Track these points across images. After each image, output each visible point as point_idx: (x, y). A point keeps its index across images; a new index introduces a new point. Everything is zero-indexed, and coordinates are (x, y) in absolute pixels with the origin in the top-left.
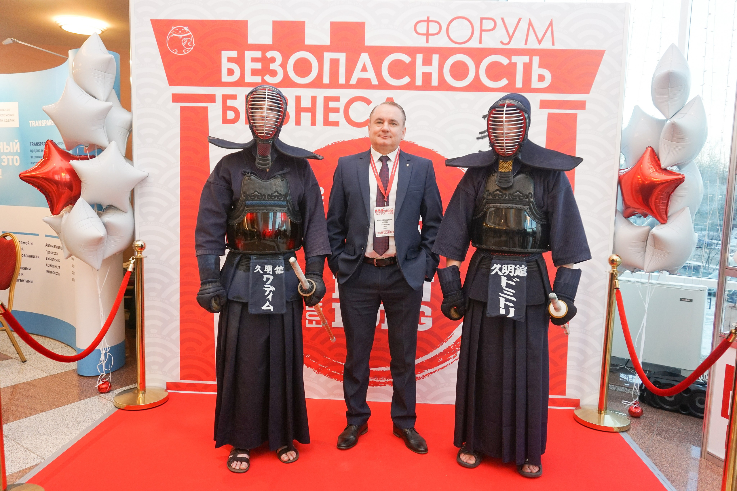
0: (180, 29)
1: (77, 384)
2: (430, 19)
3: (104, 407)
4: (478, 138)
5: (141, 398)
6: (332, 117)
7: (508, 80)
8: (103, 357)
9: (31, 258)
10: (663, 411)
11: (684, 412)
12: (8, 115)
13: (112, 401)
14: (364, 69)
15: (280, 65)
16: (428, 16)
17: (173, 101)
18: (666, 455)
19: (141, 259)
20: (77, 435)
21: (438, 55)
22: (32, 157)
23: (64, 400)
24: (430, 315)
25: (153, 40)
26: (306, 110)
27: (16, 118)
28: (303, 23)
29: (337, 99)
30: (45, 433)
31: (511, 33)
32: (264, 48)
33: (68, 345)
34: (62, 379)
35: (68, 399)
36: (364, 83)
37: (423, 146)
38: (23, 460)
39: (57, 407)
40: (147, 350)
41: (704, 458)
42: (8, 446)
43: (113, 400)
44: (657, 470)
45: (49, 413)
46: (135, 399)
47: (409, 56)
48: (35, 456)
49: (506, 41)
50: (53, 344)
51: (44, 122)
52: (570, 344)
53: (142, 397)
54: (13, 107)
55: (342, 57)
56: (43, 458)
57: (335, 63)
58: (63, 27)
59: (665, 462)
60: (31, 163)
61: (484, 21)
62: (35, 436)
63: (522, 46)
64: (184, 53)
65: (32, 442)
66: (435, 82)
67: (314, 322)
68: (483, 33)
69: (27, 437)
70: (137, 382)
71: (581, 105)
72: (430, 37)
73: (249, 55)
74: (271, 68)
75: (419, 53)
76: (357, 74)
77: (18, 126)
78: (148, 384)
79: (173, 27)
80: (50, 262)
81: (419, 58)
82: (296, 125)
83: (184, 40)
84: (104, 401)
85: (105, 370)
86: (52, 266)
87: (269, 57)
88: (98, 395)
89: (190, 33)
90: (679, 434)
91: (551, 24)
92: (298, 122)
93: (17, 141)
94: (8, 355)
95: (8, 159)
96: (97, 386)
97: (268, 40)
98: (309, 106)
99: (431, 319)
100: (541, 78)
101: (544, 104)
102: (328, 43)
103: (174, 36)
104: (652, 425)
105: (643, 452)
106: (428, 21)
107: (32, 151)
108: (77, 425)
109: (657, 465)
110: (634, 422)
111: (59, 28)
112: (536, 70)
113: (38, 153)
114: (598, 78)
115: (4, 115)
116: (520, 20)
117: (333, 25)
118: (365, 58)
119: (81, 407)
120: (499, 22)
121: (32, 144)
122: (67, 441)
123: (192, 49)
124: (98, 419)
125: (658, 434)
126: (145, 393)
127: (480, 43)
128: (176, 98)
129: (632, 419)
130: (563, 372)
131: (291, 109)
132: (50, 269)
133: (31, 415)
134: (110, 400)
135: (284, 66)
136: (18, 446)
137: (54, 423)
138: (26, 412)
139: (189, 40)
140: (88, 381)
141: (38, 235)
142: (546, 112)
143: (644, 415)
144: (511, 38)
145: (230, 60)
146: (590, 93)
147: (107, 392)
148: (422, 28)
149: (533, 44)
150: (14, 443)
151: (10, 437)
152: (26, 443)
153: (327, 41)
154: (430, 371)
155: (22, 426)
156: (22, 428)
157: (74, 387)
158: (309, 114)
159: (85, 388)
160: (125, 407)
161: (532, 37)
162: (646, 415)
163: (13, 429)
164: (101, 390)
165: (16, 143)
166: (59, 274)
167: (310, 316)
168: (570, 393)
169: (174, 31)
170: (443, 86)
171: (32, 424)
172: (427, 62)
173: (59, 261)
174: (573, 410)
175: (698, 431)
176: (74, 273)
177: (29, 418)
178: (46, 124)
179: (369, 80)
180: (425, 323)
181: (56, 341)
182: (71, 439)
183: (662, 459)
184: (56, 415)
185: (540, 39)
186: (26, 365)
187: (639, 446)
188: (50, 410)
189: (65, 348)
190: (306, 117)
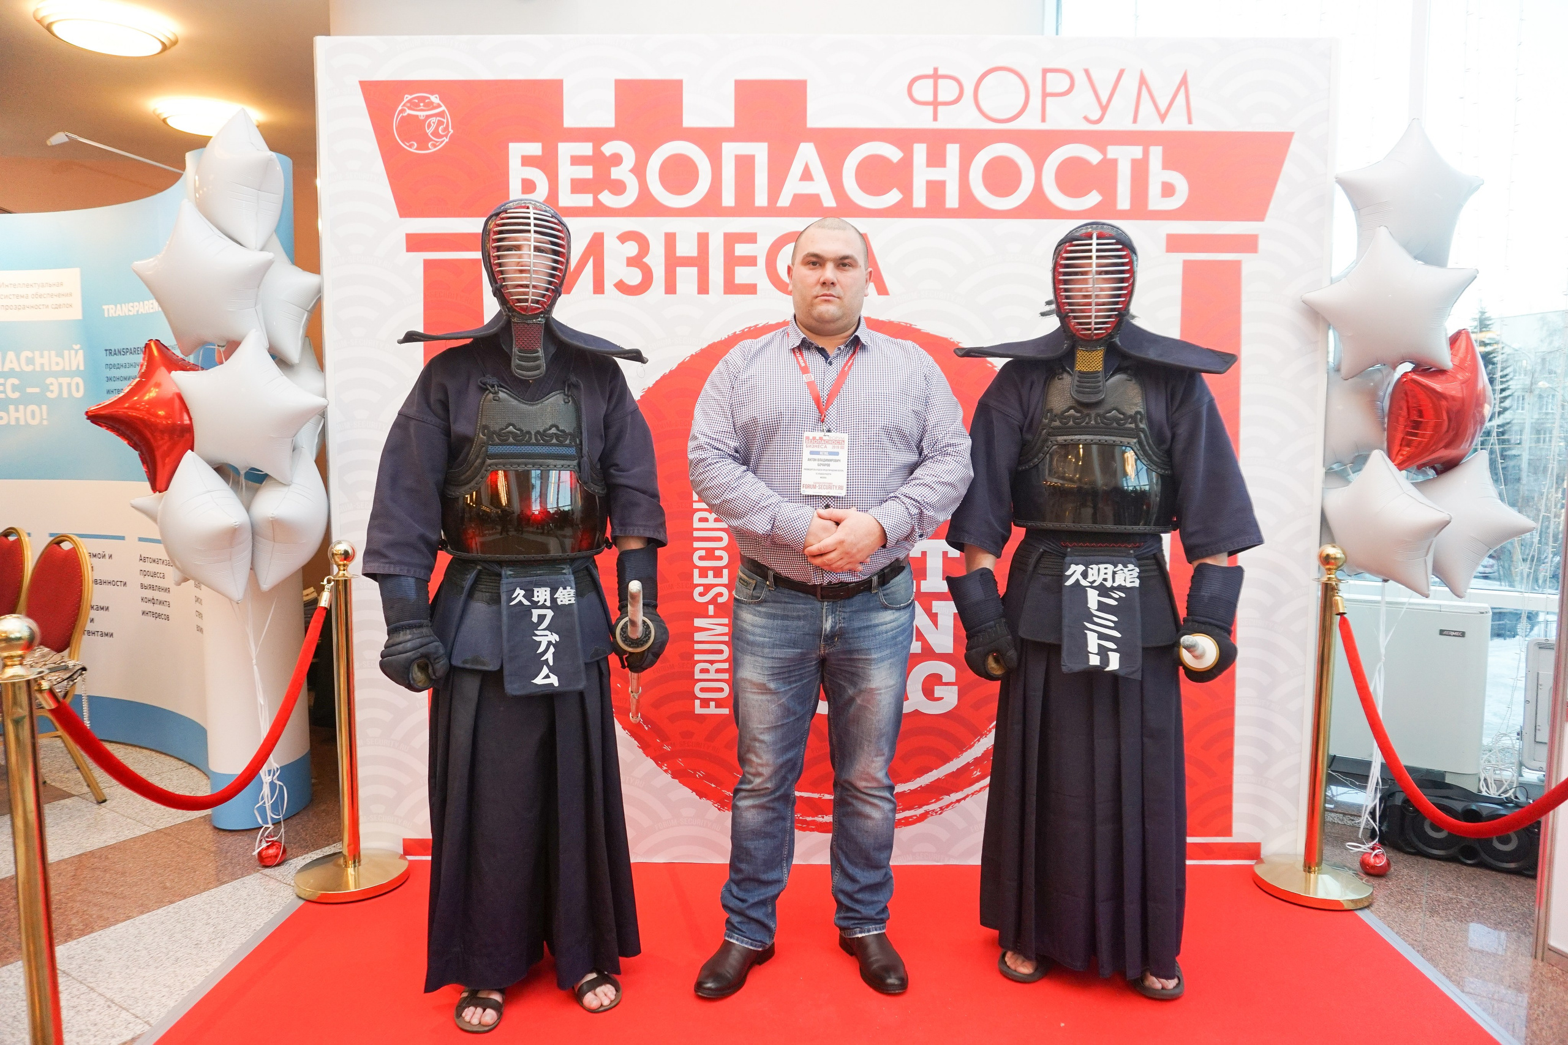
0: (422, 99)
1: (214, 849)
2: (940, 72)
3: (274, 898)
4: (1043, 314)
5: (352, 875)
6: (743, 275)
7: (1100, 192)
8: (266, 790)
9: (110, 587)
10: (1427, 860)
11: (1469, 862)
12: (59, 295)
13: (290, 885)
14: (807, 175)
15: (631, 171)
16: (936, 66)
17: (410, 249)
18: (1463, 956)
19: (346, 581)
20: (219, 964)
21: (957, 146)
22: (109, 379)
23: (186, 884)
24: (953, 680)
25: (365, 123)
26: (687, 262)
27: (77, 301)
28: (678, 84)
29: (751, 238)
30: (151, 963)
31: (1104, 99)
32: (597, 136)
33: (190, 764)
34: (180, 838)
35: (196, 882)
36: (805, 205)
37: (931, 333)
38: (104, 1029)
39: (172, 902)
40: (362, 772)
41: (1542, 960)
42: (69, 997)
43: (293, 882)
44: (1458, 991)
45: (156, 917)
46: (339, 879)
47: (899, 148)
48: (131, 1018)
49: (1095, 115)
50: (157, 763)
51: (133, 307)
52: (1239, 731)
53: (353, 873)
54: (71, 279)
55: (760, 151)
56: (147, 1022)
57: (745, 165)
58: (169, 121)
59: (1467, 972)
60: (108, 392)
61: (1049, 75)
62: (127, 971)
63: (1127, 125)
64: (428, 149)
65: (122, 985)
66: (952, 200)
67: (712, 704)
68: (1049, 99)
69: (110, 973)
70: (341, 840)
71: (1249, 244)
72: (940, 108)
73: (566, 150)
74: (613, 177)
75: (920, 141)
76: (793, 186)
77: (80, 317)
78: (364, 844)
79: (406, 96)
80: (149, 594)
81: (920, 151)
82: (667, 292)
83: (430, 123)
84: (273, 884)
85: (272, 818)
86: (153, 601)
87: (608, 154)
88: (259, 870)
89: (443, 108)
90: (1474, 909)
91: (1184, 82)
92: (671, 288)
93: (77, 347)
94: (64, 789)
95: (60, 385)
96: (256, 853)
97: (607, 120)
98: (695, 253)
99: (955, 688)
100: (1168, 190)
101: (1175, 244)
102: (730, 122)
103: (409, 115)
104: (1414, 892)
105: (1414, 952)
106: (936, 76)
107: (110, 366)
108: (217, 941)
109: (1452, 979)
110: (1376, 885)
111: (162, 123)
112: (1157, 175)
113: (122, 370)
114: (1281, 188)
115: (52, 296)
116: (1121, 73)
117: (741, 86)
118: (807, 153)
119: (225, 900)
120: (1080, 78)
121: (109, 352)
122: (199, 980)
123: (447, 140)
124: (262, 925)
125: (1433, 912)
126: (359, 865)
127: (1043, 120)
128: (415, 243)
129: (1371, 879)
130: (1225, 790)
131: (656, 260)
132: (149, 607)
133: (117, 922)
134: (285, 881)
135: (639, 170)
136: (92, 994)
137: (167, 938)
138: (106, 916)
139: (440, 123)
140: (236, 840)
141: (122, 538)
142: (1180, 257)
143: (1392, 869)
144: (1104, 109)
145: (527, 161)
146: (1267, 219)
147: (278, 865)
148: (923, 90)
149: (1149, 122)
150: (84, 989)
151: (74, 974)
152: (110, 987)
153: (727, 119)
154: (955, 796)
155: (98, 948)
156: (99, 952)
157: (206, 854)
158: (694, 271)
159: (230, 858)
160: (319, 898)
161: (1146, 105)
162: (1395, 870)
163: (79, 954)
164: (266, 860)
165: (77, 351)
166: (167, 618)
167: (702, 690)
168: (1242, 832)
169: (409, 105)
170: (970, 208)
171: (120, 943)
172: (936, 159)
173: (167, 590)
174: (1251, 866)
175: (1507, 900)
176: (200, 615)
177: (112, 928)
178: (138, 311)
179: (816, 198)
180: (941, 699)
181: (163, 756)
182: (207, 974)
183: (1458, 965)
184: (172, 920)
185: (1163, 108)
186: (103, 809)
187: (1403, 939)
188: (158, 908)
189: (184, 769)
190: (687, 276)
